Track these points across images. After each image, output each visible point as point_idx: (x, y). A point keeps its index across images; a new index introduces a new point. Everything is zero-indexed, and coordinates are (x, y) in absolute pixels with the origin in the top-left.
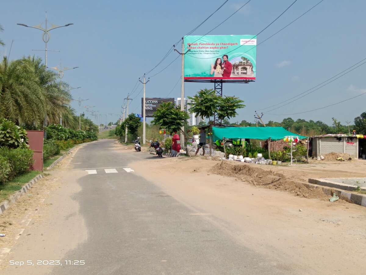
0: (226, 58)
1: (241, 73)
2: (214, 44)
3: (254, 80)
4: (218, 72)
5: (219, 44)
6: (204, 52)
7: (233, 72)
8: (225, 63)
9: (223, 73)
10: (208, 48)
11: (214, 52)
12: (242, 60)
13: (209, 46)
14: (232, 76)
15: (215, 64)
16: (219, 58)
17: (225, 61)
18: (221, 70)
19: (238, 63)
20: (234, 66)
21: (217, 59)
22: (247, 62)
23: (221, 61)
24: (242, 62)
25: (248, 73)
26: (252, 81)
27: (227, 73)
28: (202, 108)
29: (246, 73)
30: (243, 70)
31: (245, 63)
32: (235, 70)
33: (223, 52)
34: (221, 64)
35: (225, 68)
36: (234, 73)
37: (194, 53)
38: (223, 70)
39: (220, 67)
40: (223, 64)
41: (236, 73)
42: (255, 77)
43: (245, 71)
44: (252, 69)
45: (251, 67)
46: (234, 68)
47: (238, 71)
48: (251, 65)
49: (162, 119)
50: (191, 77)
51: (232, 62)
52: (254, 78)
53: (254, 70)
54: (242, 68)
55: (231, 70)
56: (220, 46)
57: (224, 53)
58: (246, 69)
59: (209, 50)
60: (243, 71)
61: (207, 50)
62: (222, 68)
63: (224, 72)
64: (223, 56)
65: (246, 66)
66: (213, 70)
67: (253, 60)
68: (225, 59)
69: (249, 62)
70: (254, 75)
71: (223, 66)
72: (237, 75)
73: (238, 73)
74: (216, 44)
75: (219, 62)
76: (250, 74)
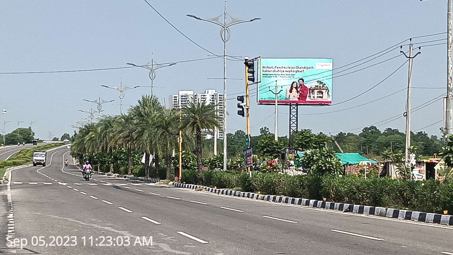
0: (302, 82)
1: (317, 97)
2: (290, 68)
3: (330, 104)
4: (294, 96)
5: (295, 68)
6: (280, 76)
7: (309, 95)
8: (301, 87)
9: (298, 97)
10: (283, 71)
11: (289, 76)
12: (318, 84)
13: (285, 70)
14: (308, 99)
15: (291, 88)
16: (295, 82)
17: (300, 85)
18: (297, 93)
19: (314, 87)
20: (310, 89)
21: (293, 83)
22: (323, 86)
23: (297, 85)
24: (318, 86)
25: (324, 97)
26: (328, 105)
27: (302, 97)
28: (303, 143)
29: (322, 97)
30: (319, 93)
31: (321, 87)
32: (311, 94)
33: (299, 75)
34: (296, 88)
35: (301, 92)
36: (310, 97)
37: (270, 76)
38: (299, 93)
39: (296, 91)
40: (299, 88)
41: (312, 97)
42: (331, 100)
43: (321, 95)
44: (328, 93)
45: (327, 91)
46: (309, 92)
47: (314, 95)
48: (327, 89)
49: (265, 149)
50: (266, 100)
51: (308, 86)
52: (331, 102)
53: (330, 94)
54: (317, 92)
55: (307, 93)
56: (295, 70)
57: (301, 77)
58: (322, 93)
59: (285, 73)
60: (319, 95)
61: (283, 73)
62: (298, 92)
63: (299, 95)
64: (299, 79)
65: (322, 89)
66: (289, 93)
67: (329, 83)
68: (300, 83)
69: (325, 86)
70: (330, 99)
71: (299, 90)
72: (314, 99)
73: (314, 97)
74: (292, 68)
75: (295, 85)
76: (326, 98)
